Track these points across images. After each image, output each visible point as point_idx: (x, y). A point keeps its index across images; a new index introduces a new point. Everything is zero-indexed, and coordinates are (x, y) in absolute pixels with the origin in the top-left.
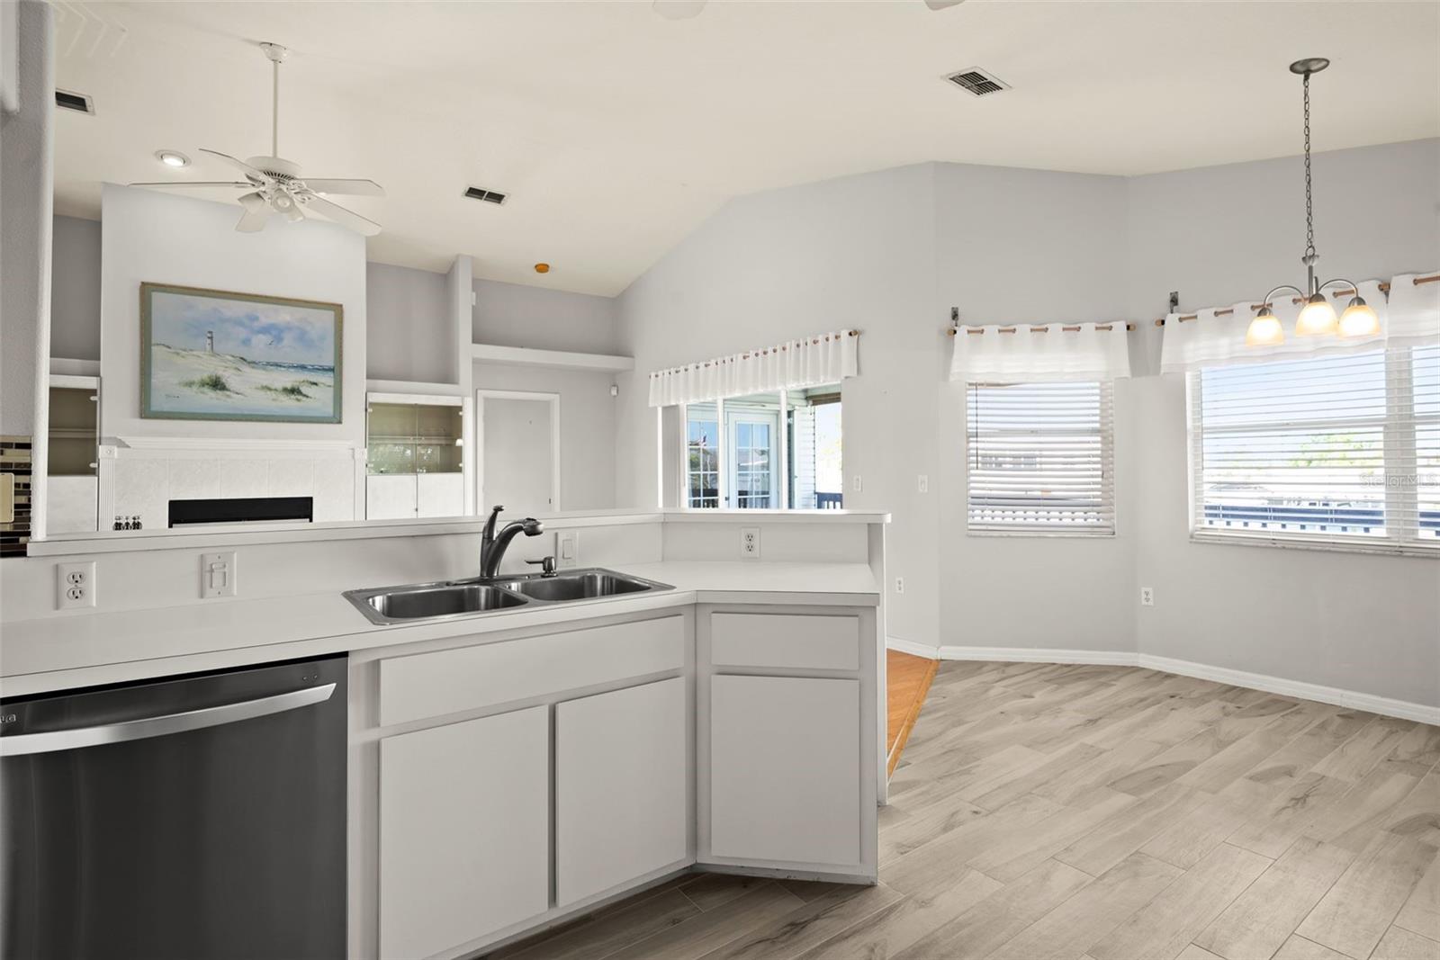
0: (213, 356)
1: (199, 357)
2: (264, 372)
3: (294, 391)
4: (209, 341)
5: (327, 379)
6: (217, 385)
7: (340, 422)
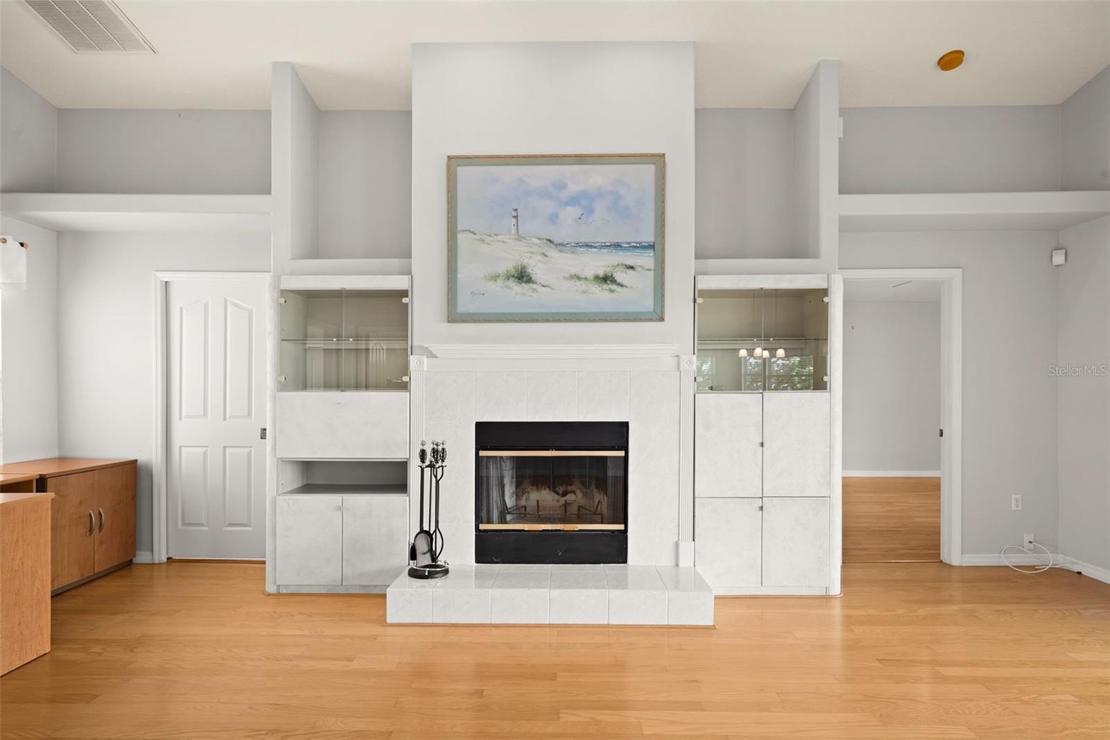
0: (518, 240)
1: (504, 242)
2: (572, 256)
3: (607, 279)
4: (514, 221)
5: (646, 260)
6: (523, 277)
7: (662, 319)
